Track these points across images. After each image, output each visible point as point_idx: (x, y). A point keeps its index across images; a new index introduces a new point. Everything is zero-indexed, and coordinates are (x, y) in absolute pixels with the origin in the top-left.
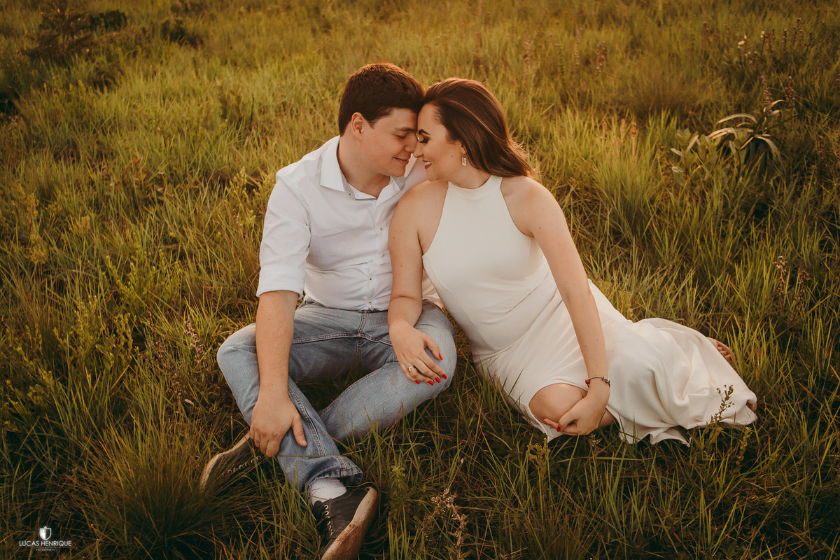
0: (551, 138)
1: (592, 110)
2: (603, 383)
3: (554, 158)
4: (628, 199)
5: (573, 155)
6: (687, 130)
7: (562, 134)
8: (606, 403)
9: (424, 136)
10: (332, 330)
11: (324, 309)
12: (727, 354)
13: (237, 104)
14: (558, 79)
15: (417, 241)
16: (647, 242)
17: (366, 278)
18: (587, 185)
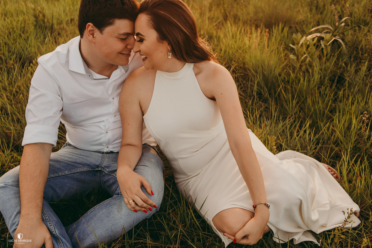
0: (219, 38)
1: (241, 24)
2: (265, 207)
3: (221, 50)
4: (266, 73)
5: (232, 48)
6: (299, 34)
7: (225, 36)
8: (268, 221)
9: (140, 37)
10: (81, 166)
11: (77, 150)
12: (334, 174)
13: (43, 19)
14: (221, 7)
15: (140, 108)
16: (278, 100)
17: (104, 132)
18: (241, 65)
